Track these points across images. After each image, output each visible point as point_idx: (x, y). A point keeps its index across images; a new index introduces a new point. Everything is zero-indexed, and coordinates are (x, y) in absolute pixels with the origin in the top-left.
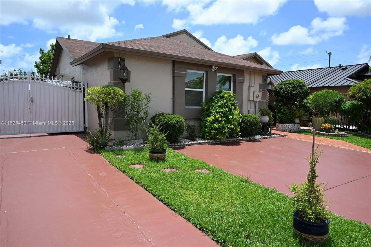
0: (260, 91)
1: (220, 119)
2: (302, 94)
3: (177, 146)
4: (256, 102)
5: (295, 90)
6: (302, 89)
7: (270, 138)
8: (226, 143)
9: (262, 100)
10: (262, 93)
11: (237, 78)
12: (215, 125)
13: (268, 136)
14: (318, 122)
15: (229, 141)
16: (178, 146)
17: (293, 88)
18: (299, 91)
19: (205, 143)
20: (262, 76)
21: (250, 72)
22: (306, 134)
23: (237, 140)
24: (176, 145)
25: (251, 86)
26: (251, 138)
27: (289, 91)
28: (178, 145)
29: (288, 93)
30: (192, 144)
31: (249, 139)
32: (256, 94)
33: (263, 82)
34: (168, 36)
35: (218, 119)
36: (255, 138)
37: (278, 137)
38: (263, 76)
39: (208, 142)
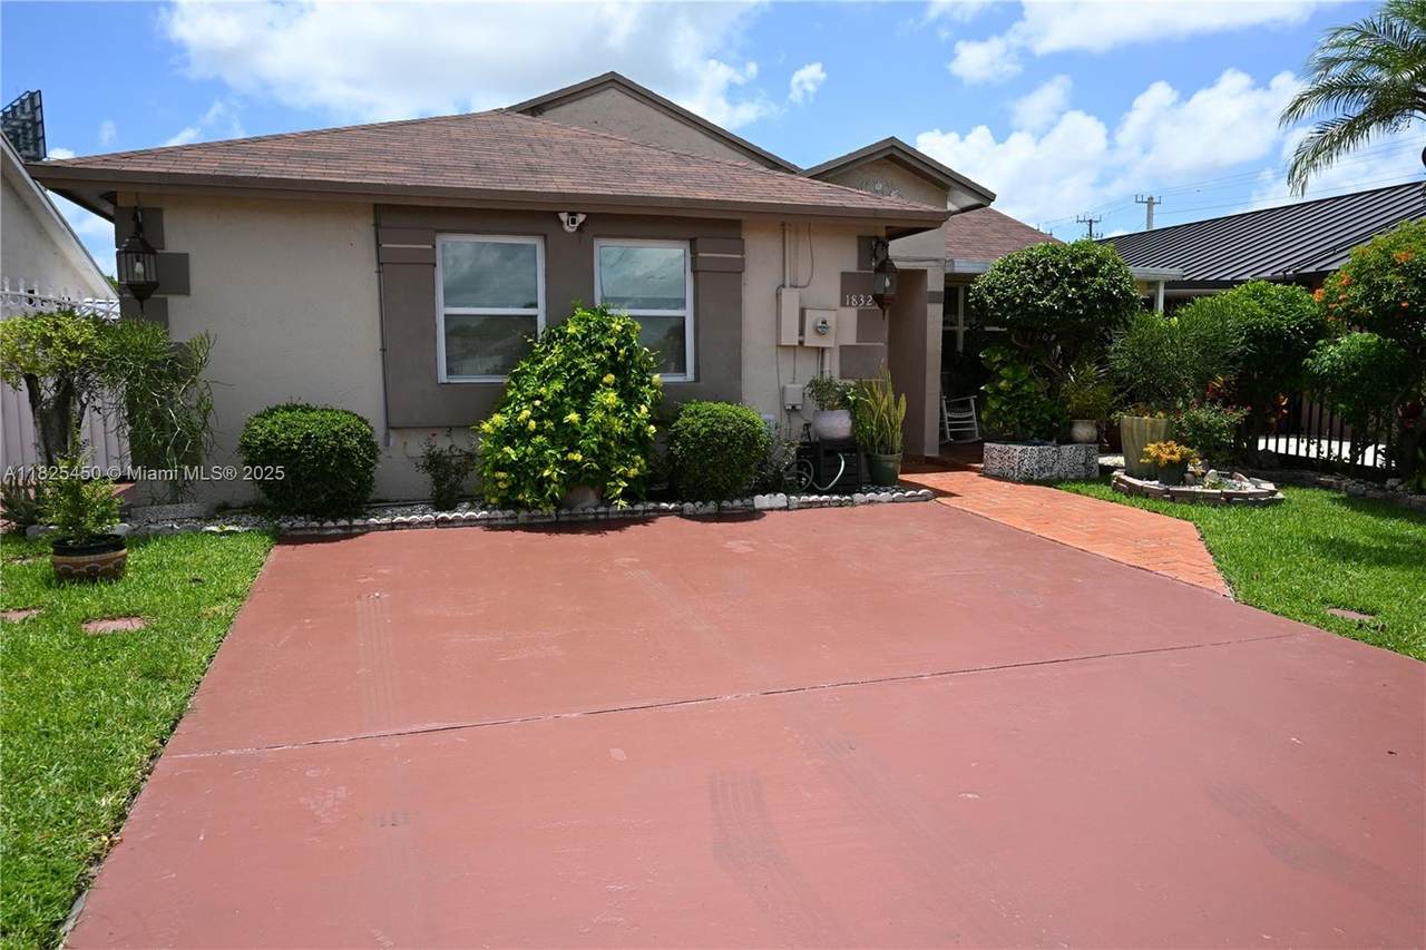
0: (843, 304)
1: (533, 424)
2: (1080, 307)
3: (333, 531)
4: (821, 351)
5: (1048, 292)
6: (1081, 287)
7: (841, 505)
8: (587, 521)
9: (858, 342)
10: (859, 311)
11: (700, 254)
12: (507, 449)
13: (836, 497)
14: (1138, 435)
15: (602, 517)
16: (340, 531)
17: (1037, 283)
18: (1064, 296)
19: (471, 522)
20: (855, 241)
21: (783, 225)
22: (1077, 492)
23: (644, 511)
24: (325, 525)
25: (788, 284)
26: (725, 503)
27: (1018, 296)
28: (340, 527)
29: (1014, 307)
30: (408, 524)
31: (720, 508)
32: (814, 318)
33: (861, 264)
34: (535, 108)
35: (526, 426)
36: (753, 506)
37: (893, 501)
38: (859, 237)
39: (489, 519)
